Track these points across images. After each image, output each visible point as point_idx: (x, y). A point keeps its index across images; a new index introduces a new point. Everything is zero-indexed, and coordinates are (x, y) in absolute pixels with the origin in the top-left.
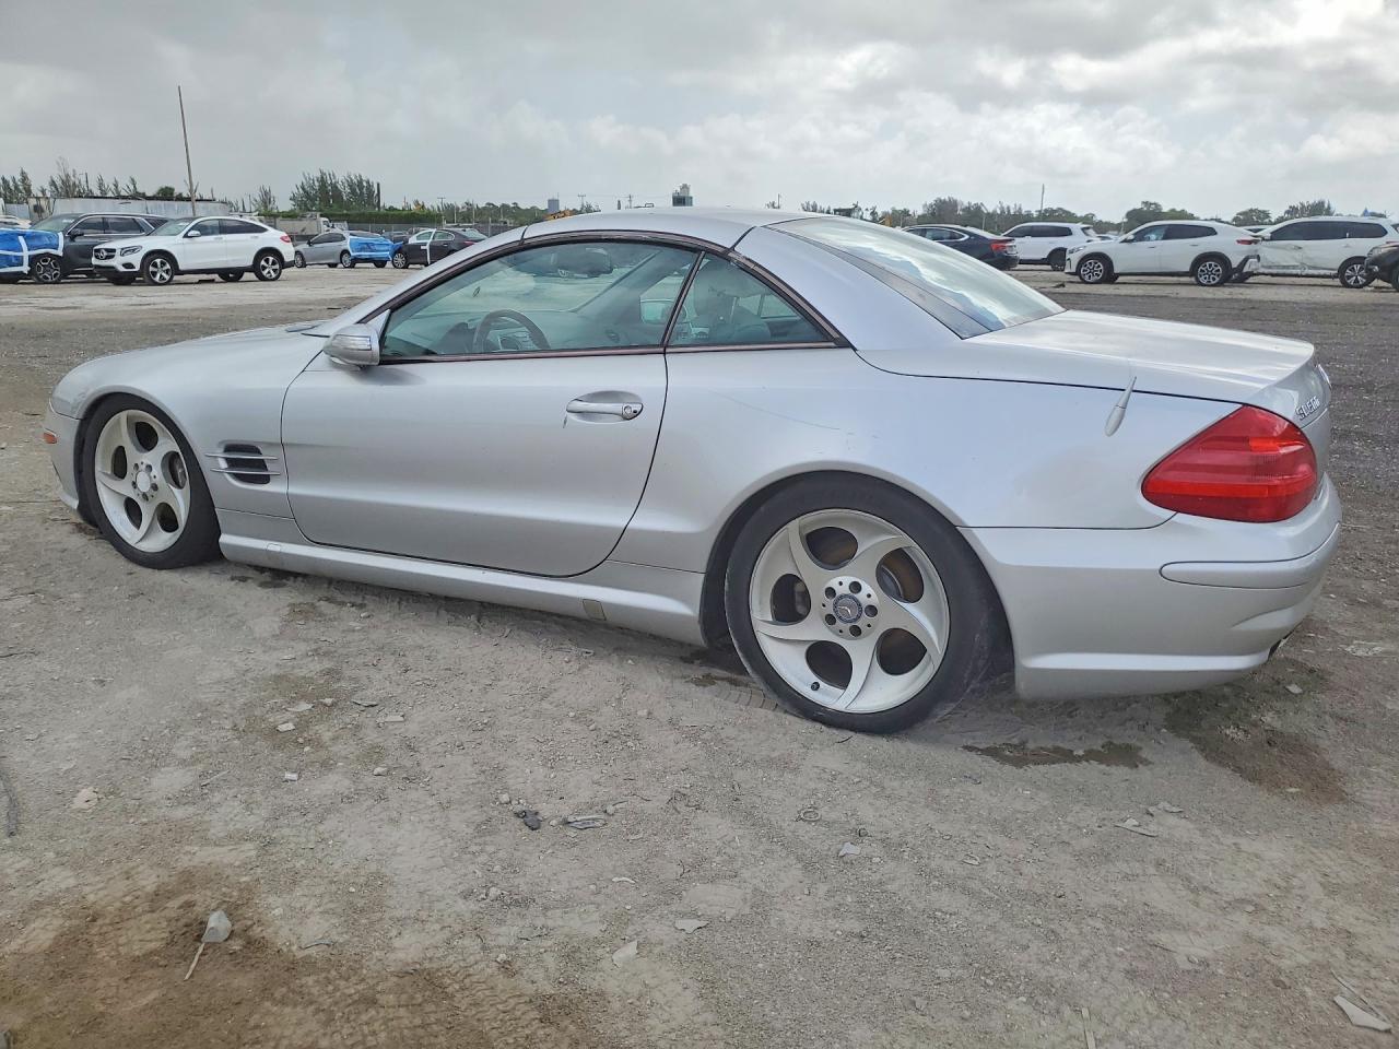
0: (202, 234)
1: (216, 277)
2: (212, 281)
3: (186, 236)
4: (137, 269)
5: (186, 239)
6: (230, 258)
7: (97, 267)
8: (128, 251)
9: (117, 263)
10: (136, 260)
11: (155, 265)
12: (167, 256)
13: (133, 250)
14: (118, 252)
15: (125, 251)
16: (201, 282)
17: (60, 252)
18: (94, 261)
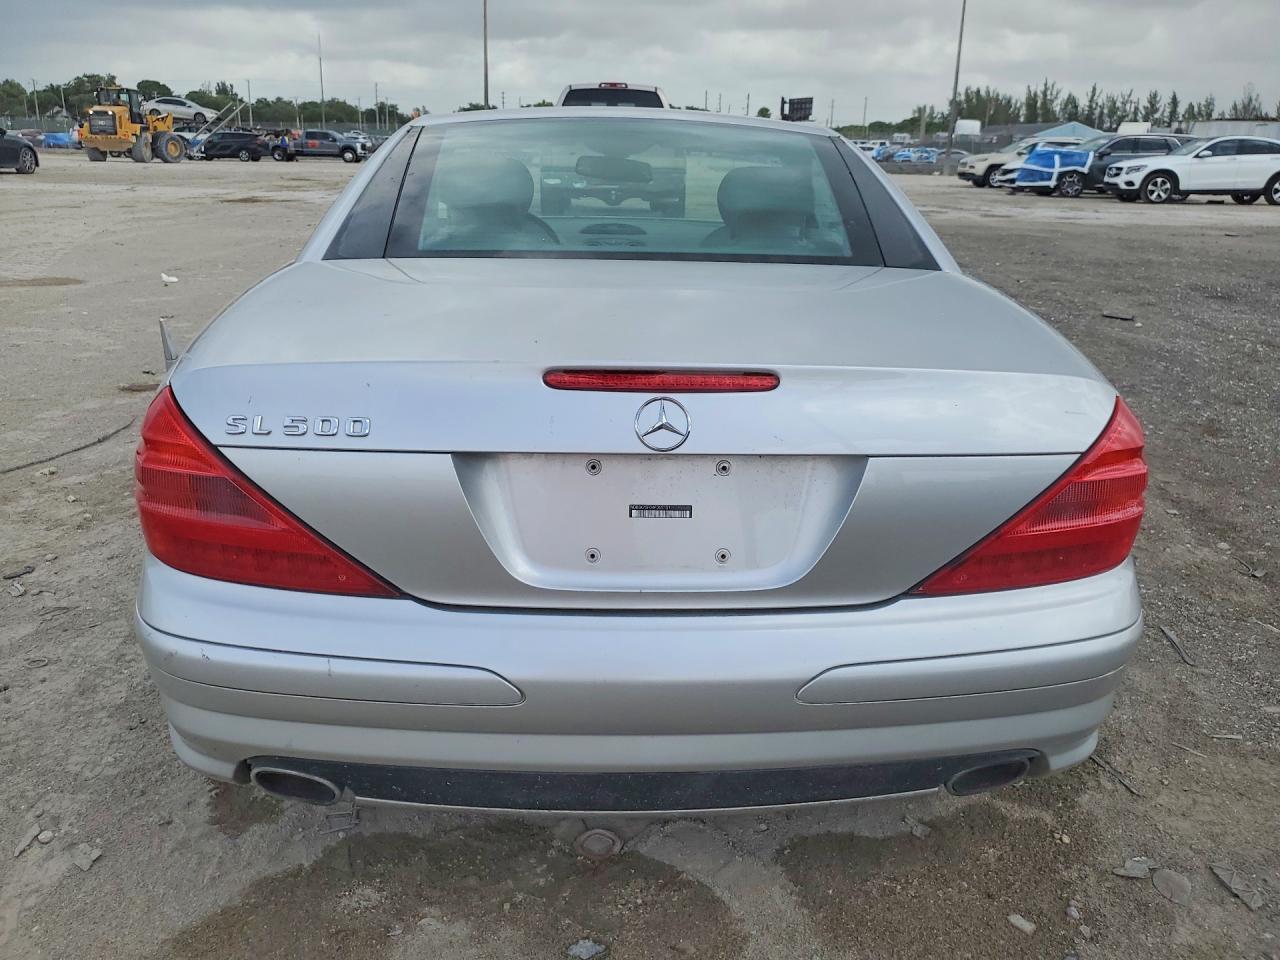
0: (1213, 155)
1: (1228, 198)
2: (1221, 203)
3: (1197, 156)
4: (1137, 187)
5: (1196, 160)
6: (1239, 180)
7: (1107, 183)
8: (1133, 170)
9: (1121, 181)
10: (1137, 179)
11: (1155, 184)
12: (1170, 176)
13: (1138, 169)
14: (1124, 171)
15: (1131, 170)
16: (1210, 202)
17: (1085, 170)
18: (1106, 179)
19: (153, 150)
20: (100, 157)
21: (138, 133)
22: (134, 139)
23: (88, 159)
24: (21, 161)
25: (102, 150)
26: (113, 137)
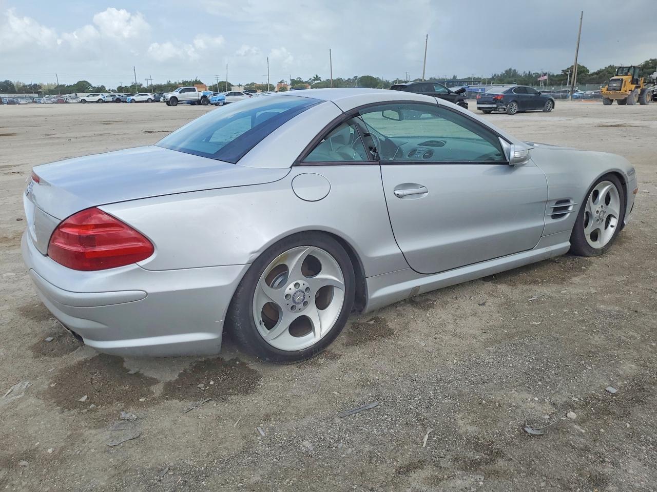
19: (639, 98)
20: (609, 102)
21: (633, 90)
22: (629, 93)
23: (603, 104)
24: (545, 107)
25: (611, 99)
26: (618, 92)
